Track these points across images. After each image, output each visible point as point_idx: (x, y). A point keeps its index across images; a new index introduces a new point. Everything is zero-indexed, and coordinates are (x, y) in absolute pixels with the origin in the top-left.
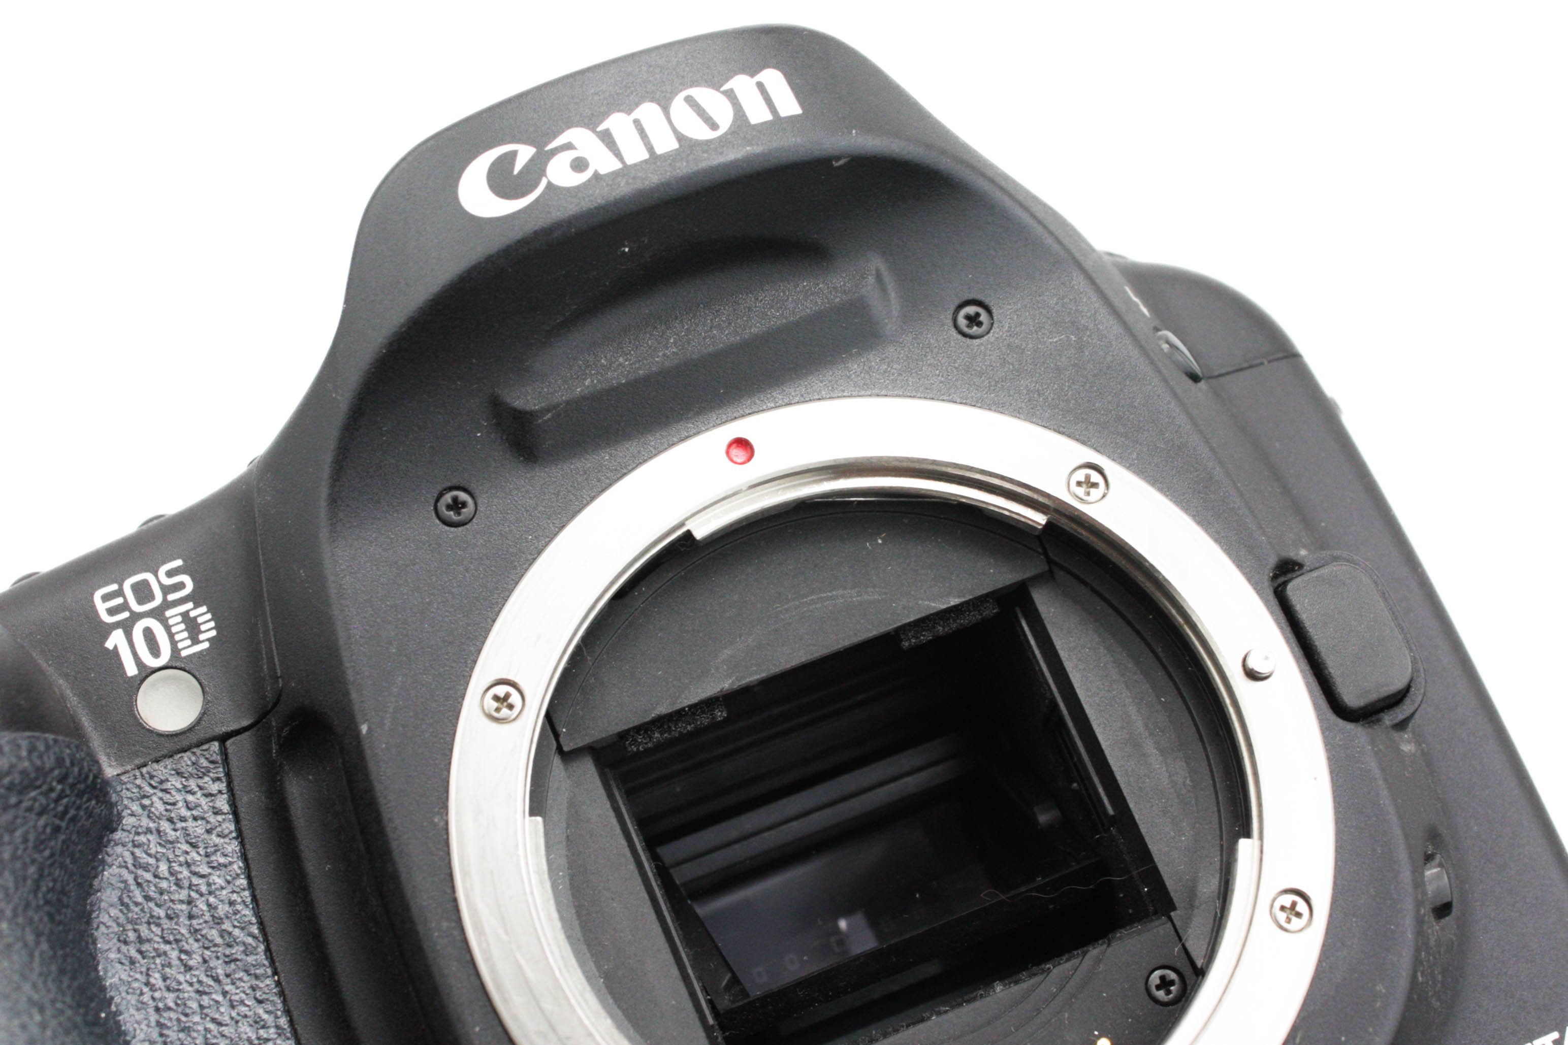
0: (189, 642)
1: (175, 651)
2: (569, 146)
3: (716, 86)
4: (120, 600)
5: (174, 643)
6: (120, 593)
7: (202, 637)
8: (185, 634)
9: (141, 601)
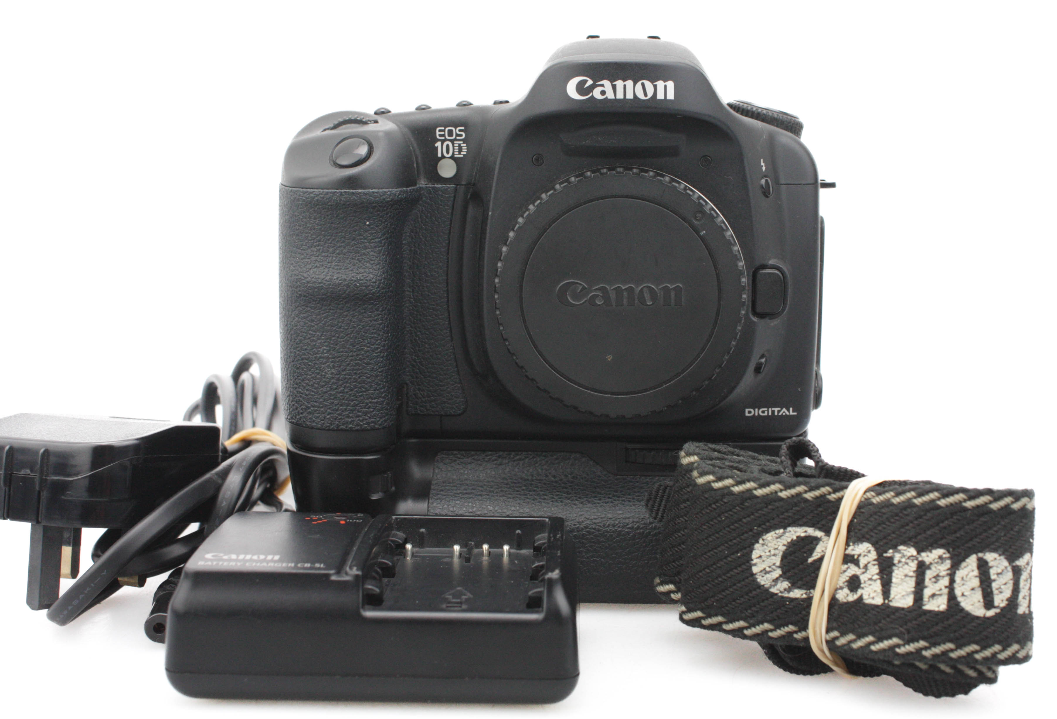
0: (457, 153)
1: (453, 154)
2: (603, 85)
3: (652, 82)
4: (443, 133)
5: (454, 152)
6: (444, 131)
7: (462, 153)
8: (457, 150)
9: (449, 136)
